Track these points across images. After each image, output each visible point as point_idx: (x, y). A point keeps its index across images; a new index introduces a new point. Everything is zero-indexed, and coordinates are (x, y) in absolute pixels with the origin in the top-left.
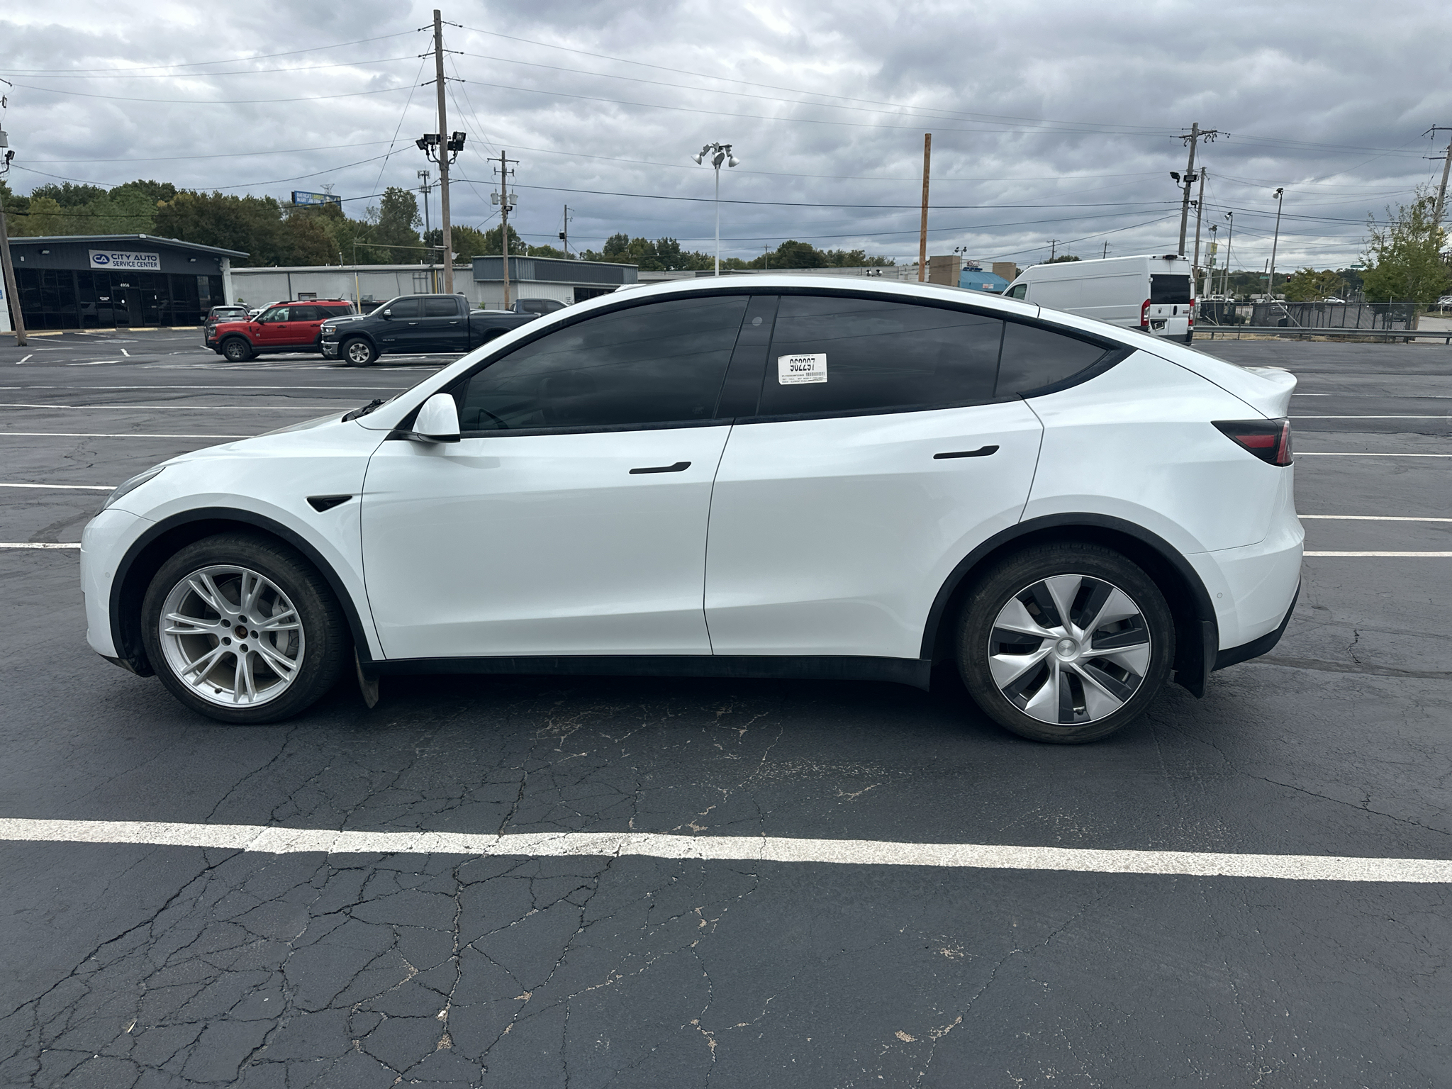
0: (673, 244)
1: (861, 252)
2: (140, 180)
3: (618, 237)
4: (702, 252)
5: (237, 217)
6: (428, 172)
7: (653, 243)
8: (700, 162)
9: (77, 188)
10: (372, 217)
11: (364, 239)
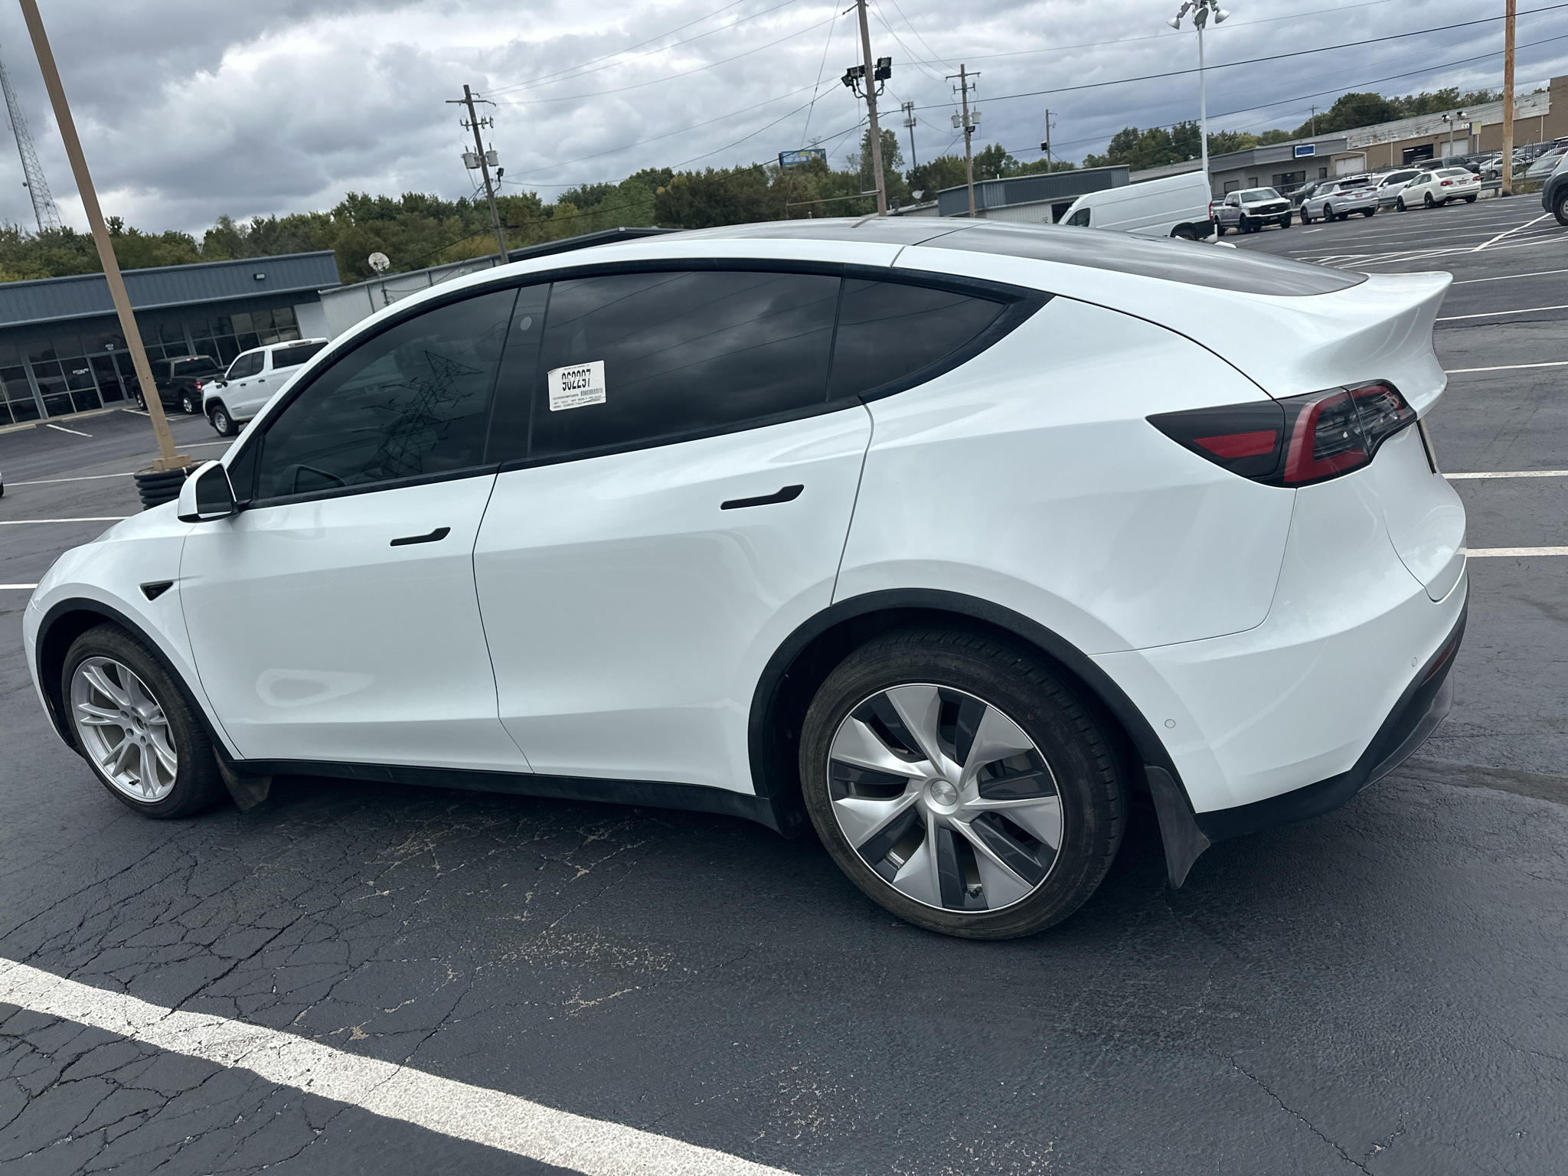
0: (1192, 128)
1: (1452, 90)
2: (643, 170)
3: (1126, 133)
4: (1229, 131)
5: (726, 191)
6: (912, 103)
7: (1167, 131)
8: (1177, 26)
9: (592, 188)
10: (852, 166)
11: (845, 191)
